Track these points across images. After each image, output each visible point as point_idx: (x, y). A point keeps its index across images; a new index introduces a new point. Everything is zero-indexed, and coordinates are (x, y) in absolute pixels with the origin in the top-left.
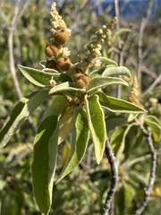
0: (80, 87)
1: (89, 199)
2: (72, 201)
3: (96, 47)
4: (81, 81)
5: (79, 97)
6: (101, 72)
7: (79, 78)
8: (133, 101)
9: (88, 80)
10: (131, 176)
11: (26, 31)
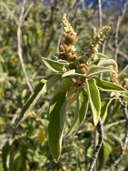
0: (83, 73)
1: (77, 153)
2: (65, 154)
3: (95, 46)
4: (84, 69)
5: (81, 80)
6: (96, 63)
7: (83, 67)
8: (115, 81)
9: (88, 68)
10: (108, 136)
11: (26, 23)
